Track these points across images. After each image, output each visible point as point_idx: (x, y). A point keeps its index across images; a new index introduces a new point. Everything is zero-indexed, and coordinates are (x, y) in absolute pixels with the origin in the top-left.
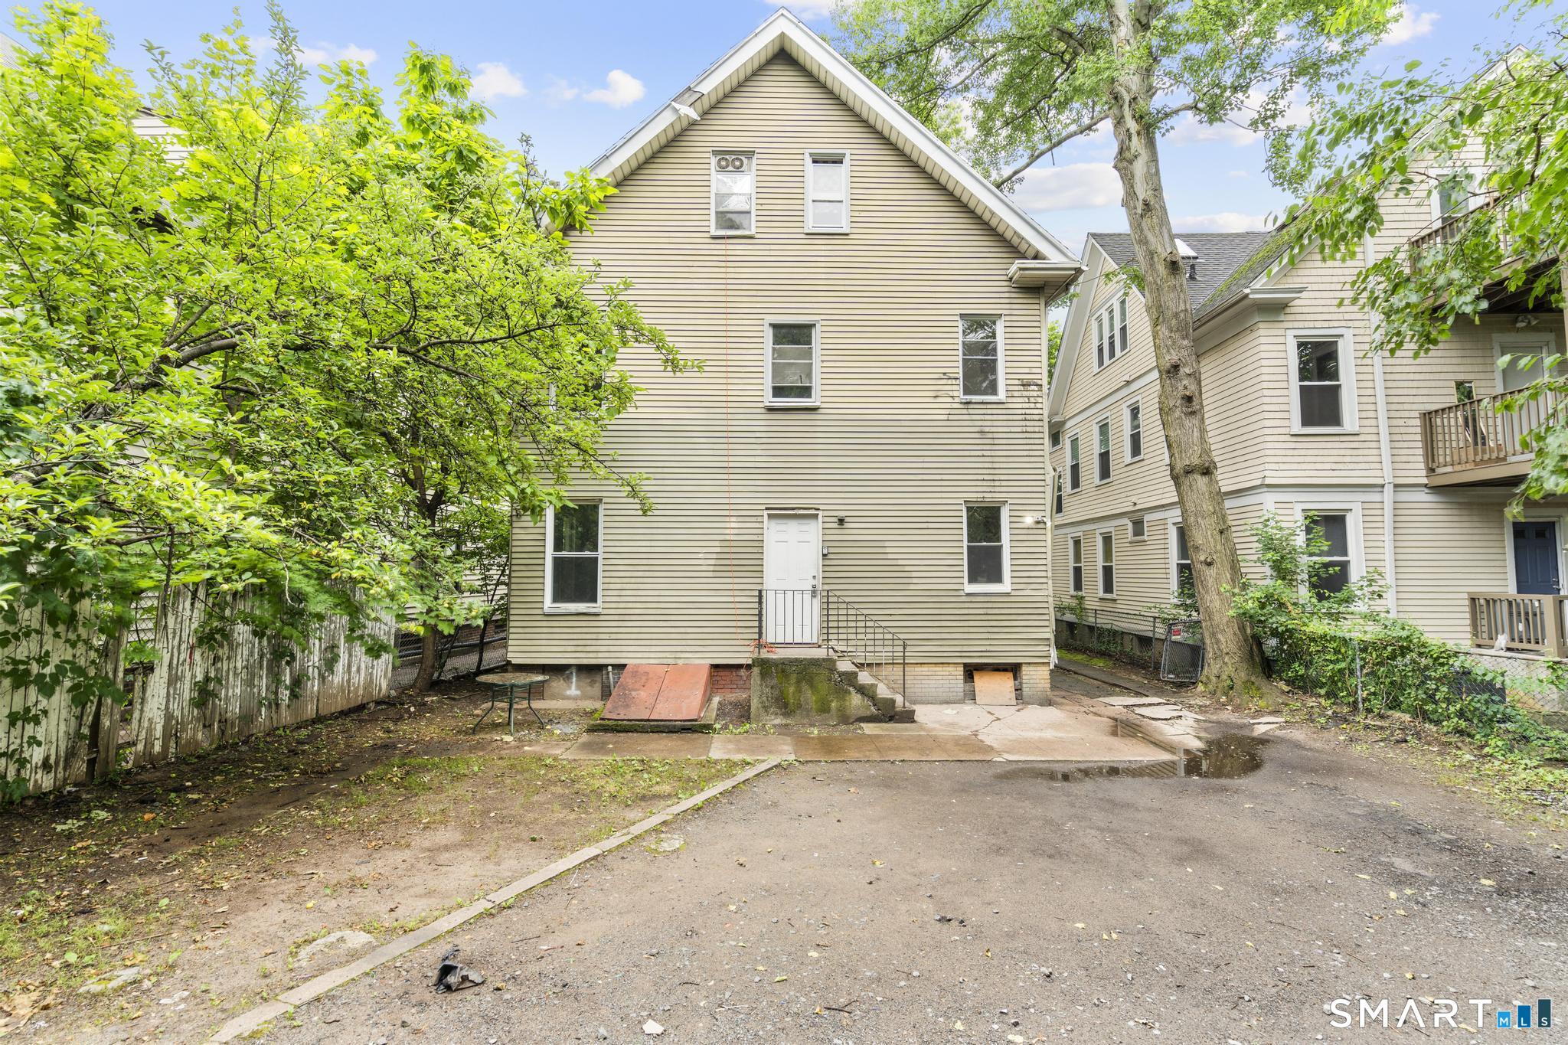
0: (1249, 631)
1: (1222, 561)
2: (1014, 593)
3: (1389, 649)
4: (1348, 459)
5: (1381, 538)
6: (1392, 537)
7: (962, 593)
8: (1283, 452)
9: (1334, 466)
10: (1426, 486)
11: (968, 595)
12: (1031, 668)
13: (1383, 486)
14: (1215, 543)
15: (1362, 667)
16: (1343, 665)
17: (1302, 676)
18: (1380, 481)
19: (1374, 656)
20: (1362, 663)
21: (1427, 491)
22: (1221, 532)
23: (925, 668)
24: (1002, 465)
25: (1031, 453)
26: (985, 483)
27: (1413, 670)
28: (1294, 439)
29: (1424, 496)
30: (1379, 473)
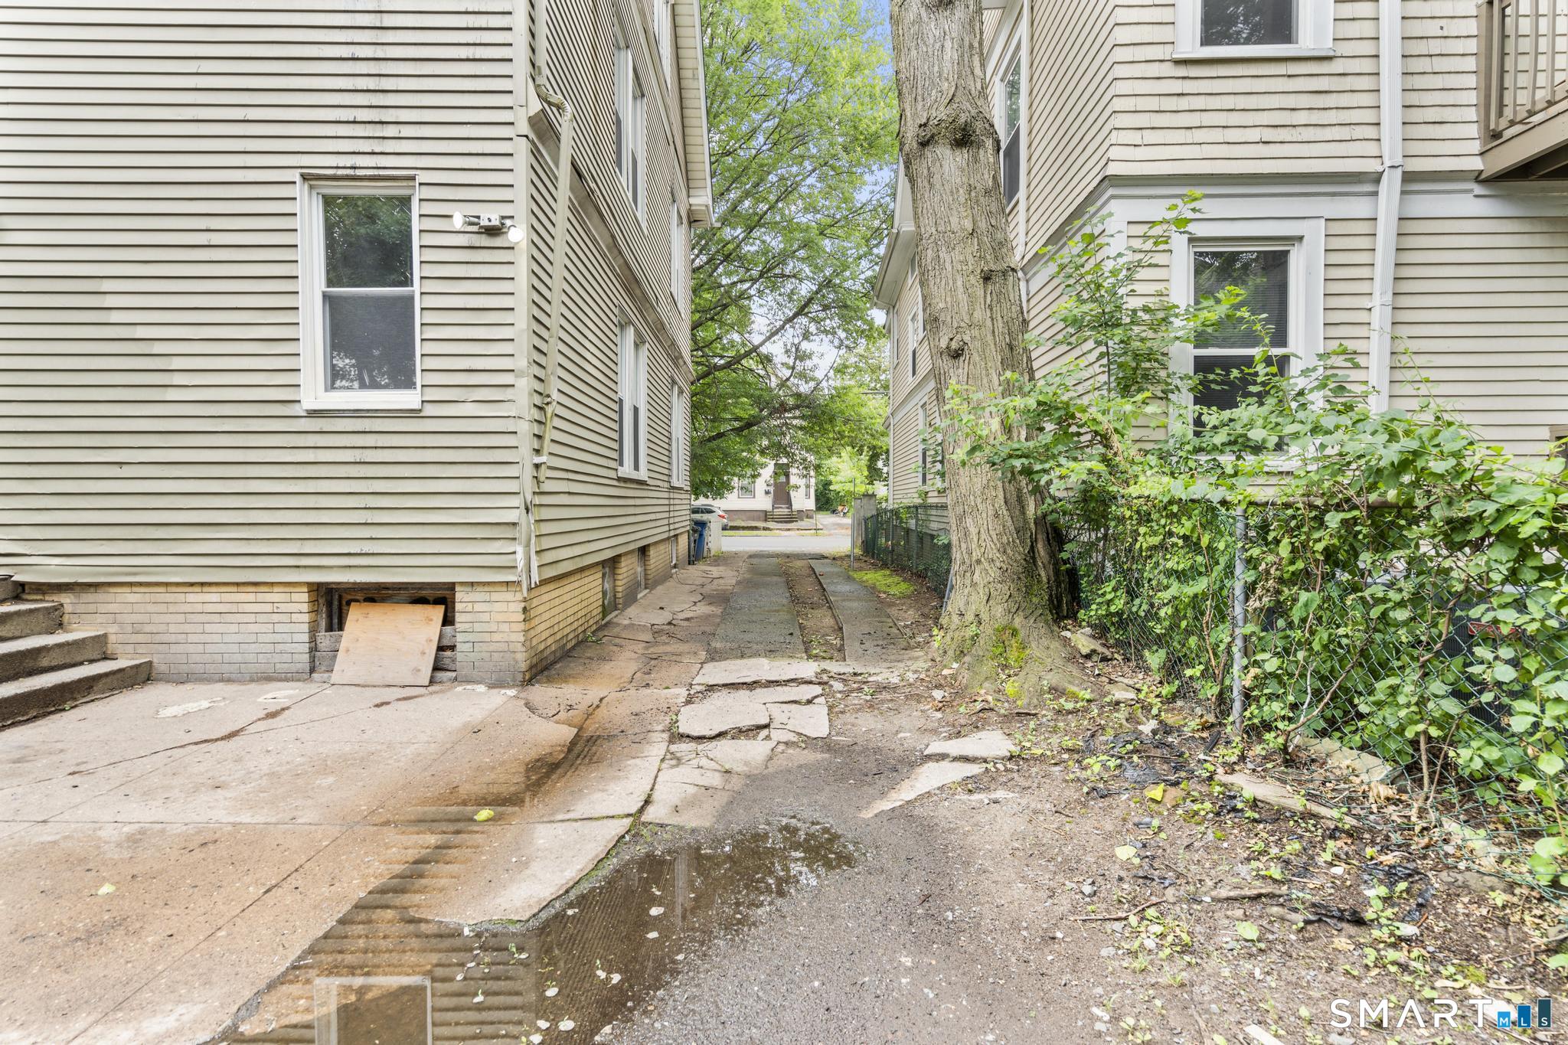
0: (1031, 510)
1: (984, 345)
2: (430, 410)
3: (1333, 520)
4: (1301, 118)
5: (1365, 302)
6: (1389, 297)
7: (296, 410)
8: (1153, 103)
9: (1269, 135)
10: (1478, 178)
11: (314, 414)
12: (478, 595)
13: (1377, 178)
14: (972, 303)
15: (1250, 589)
16: (1201, 585)
17: (1120, 614)
18: (1373, 166)
19: (1284, 550)
20: (1251, 577)
21: (1478, 189)
22: (987, 278)
23: (212, 596)
24: (404, 83)
25: (480, 52)
26: (359, 131)
27: (1417, 599)
28: (1182, 71)
29: (1470, 203)
30: (1371, 149)
